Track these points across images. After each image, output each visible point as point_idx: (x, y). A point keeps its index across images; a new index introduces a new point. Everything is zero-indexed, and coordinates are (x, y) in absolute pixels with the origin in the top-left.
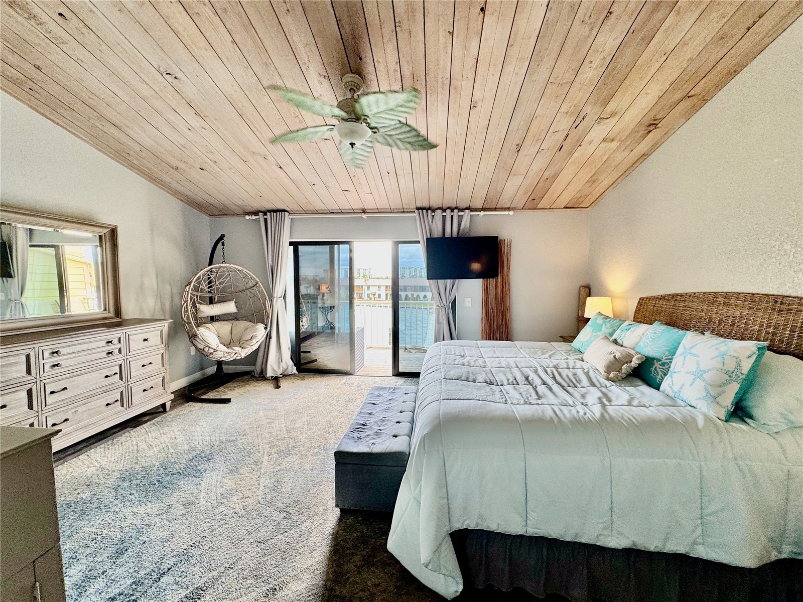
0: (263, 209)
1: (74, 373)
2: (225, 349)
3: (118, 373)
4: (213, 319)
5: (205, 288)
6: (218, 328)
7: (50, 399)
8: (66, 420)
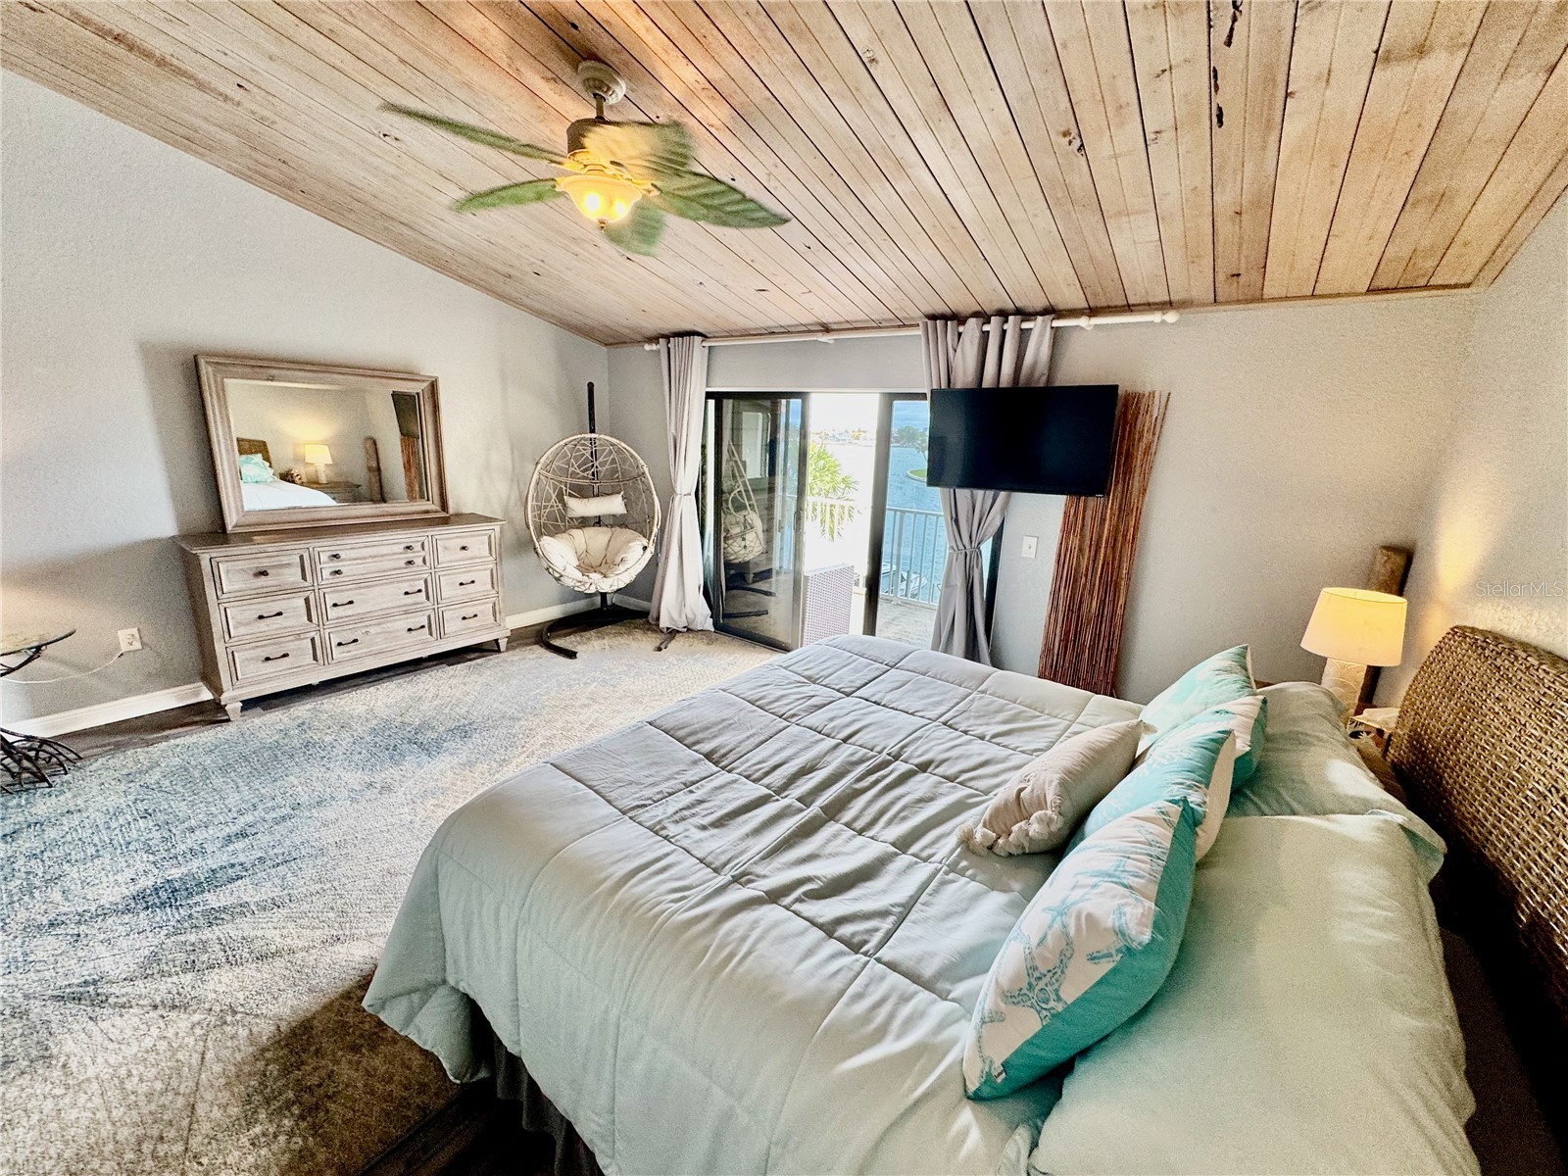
0: (666, 332)
1: (363, 583)
2: (578, 575)
3: (424, 590)
4: (584, 522)
5: (578, 471)
6: (590, 538)
7: (333, 613)
8: (355, 641)
